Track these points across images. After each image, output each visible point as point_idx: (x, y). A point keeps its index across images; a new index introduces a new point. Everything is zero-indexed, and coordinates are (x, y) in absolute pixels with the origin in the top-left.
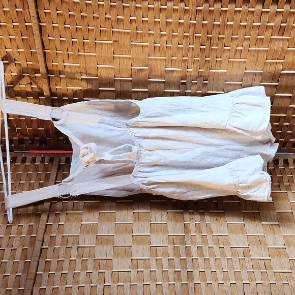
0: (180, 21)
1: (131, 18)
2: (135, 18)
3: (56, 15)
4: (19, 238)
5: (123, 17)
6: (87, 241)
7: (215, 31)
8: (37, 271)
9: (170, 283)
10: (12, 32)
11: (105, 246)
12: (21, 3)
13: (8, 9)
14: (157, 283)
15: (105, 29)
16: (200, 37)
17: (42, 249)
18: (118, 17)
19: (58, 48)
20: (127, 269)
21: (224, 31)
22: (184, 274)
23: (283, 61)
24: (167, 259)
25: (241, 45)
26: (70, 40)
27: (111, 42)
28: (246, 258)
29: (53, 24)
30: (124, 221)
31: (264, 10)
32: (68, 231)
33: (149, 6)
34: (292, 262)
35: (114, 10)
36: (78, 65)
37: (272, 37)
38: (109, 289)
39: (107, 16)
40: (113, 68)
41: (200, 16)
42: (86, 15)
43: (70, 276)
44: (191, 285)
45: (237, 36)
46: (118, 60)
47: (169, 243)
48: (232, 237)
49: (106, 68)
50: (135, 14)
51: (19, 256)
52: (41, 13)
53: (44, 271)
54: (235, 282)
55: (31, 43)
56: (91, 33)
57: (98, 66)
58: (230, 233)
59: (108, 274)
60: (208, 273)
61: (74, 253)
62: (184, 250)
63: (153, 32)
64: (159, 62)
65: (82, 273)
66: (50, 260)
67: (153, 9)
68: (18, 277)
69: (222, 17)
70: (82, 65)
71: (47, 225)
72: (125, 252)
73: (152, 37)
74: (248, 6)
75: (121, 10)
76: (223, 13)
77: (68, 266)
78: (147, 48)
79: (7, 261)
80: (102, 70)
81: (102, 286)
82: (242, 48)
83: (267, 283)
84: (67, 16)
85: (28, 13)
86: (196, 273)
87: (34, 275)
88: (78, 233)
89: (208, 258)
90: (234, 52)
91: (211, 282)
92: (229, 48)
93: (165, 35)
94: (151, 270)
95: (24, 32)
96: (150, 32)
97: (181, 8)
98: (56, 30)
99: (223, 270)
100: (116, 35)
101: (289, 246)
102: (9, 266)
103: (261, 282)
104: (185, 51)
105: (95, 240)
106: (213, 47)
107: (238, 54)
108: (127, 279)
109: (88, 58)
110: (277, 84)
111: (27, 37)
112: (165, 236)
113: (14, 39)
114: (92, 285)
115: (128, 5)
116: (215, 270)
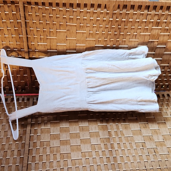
0: (104, 19)
1: (77, 17)
2: (79, 17)
3: (35, 16)
4: (15, 144)
5: (73, 17)
6: (55, 143)
7: (123, 24)
8: (28, 162)
9: (104, 164)
10: (9, 26)
11: (65, 146)
12: (16, 9)
13: (8, 13)
14: (98, 164)
15: (62, 23)
16: (114, 28)
17: (29, 149)
18: (70, 17)
19: (35, 35)
20: (79, 158)
21: (127, 24)
22: (111, 159)
23: (158, 40)
24: (101, 151)
25: (136, 32)
26: (42, 30)
27: (66, 31)
28: (144, 148)
29: (33, 21)
30: (74, 131)
31: (148, 13)
32: (43, 138)
33: (88, 11)
34: (169, 149)
35: (68, 13)
36: (46, 44)
37: (153, 27)
38: (71, 169)
39: (64, 16)
40: (66, 45)
41: (115, 16)
42: (52, 15)
43: (48, 164)
44: (116, 164)
45: (134, 27)
46: (69, 41)
47: (101, 142)
48: (135, 137)
49: (62, 45)
50: (80, 15)
51: (16, 154)
52: (27, 15)
53: (32, 162)
54: (140, 161)
55: (20, 31)
56: (54, 25)
57: (57, 44)
58: (134, 135)
59: (69, 161)
60: (124, 157)
61: (48, 150)
62: (110, 146)
63: (89, 25)
64: (91, 42)
65: (54, 162)
66: (35, 155)
67: (89, 12)
68: (17, 166)
69: (126, 17)
70: (48, 44)
71: (30, 136)
72: (77, 148)
73: (88, 28)
74: (140, 11)
75: (72, 13)
76: (127, 15)
77: (46, 158)
78: (85, 34)
79: (9, 157)
80: (60, 46)
81: (67, 168)
82: (136, 34)
83: (157, 160)
84: (41, 16)
85: (19, 15)
86: (118, 158)
87: (27, 164)
88: (49, 140)
89: (124, 149)
90: (132, 36)
91: (127, 162)
92: (130, 33)
93: (96, 27)
94: (93, 157)
95: (16, 25)
96: (87, 25)
97: (105, 12)
98: (34, 24)
99: (133, 155)
100: (68, 27)
101: (166, 140)
102: (11, 160)
103: (154, 160)
104: (106, 35)
105: (59, 143)
106: (121, 33)
107: (134, 37)
108: (80, 163)
109: (52, 40)
110: (154, 53)
111: (17, 28)
112: (99, 139)
113: (10, 29)
114: (61, 168)
115: (76, 10)
116: (128, 155)
